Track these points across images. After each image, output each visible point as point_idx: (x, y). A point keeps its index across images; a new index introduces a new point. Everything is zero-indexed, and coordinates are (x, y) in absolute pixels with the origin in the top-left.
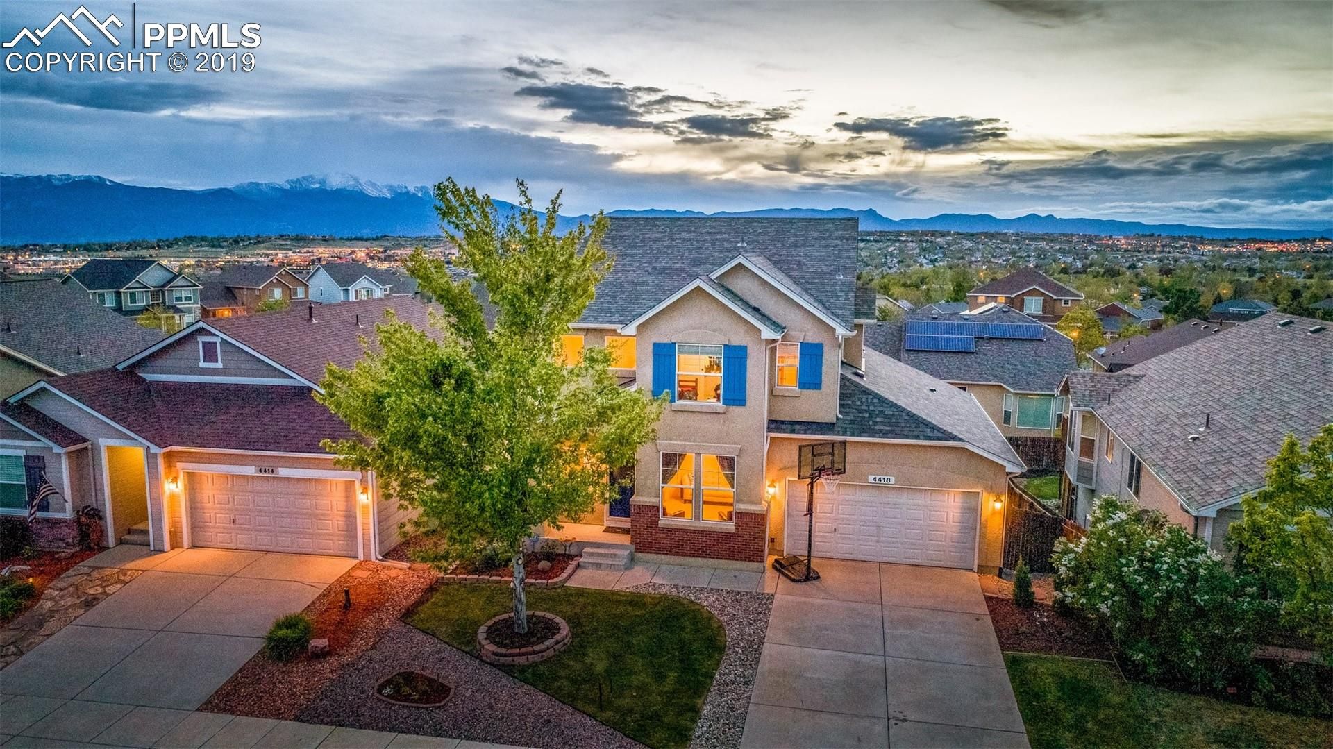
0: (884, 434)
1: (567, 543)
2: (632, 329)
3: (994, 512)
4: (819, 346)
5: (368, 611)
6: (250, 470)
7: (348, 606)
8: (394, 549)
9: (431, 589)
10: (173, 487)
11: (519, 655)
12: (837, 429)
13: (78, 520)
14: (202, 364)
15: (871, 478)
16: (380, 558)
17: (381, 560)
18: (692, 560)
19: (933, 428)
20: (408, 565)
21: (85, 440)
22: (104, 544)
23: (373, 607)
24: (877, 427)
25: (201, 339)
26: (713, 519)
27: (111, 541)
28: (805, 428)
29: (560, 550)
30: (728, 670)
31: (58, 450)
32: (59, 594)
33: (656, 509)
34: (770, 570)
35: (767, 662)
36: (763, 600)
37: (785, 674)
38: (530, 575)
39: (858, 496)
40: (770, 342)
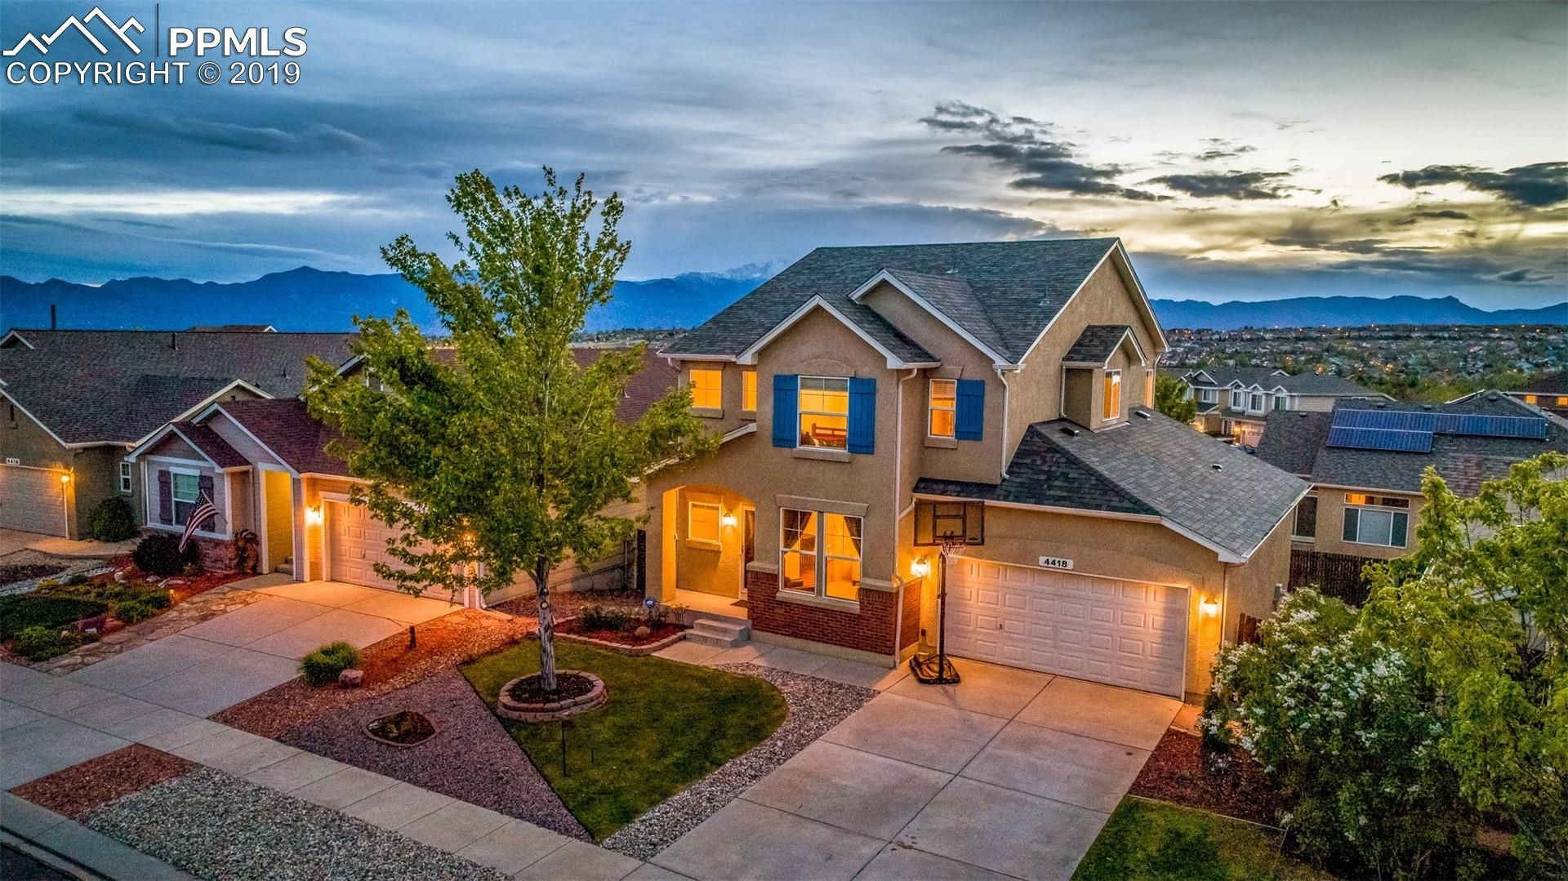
0: (1057, 501)
1: (680, 612)
2: (747, 358)
3: (1207, 619)
4: (980, 385)
5: (431, 653)
7: (413, 644)
8: (511, 602)
9: (513, 642)
10: (314, 517)
11: (527, 710)
12: (998, 492)
13: (235, 543)
15: (1042, 559)
16: (484, 606)
17: (485, 609)
18: (811, 645)
19: (1123, 497)
20: (510, 617)
21: (248, 463)
22: (259, 571)
23: (439, 649)
24: (1052, 492)
26: (842, 593)
27: (265, 568)
28: (959, 489)
29: (671, 619)
30: (746, 761)
31: (218, 470)
32: (187, 608)
33: (775, 577)
34: (904, 667)
35: (800, 759)
36: (861, 696)
37: (809, 775)
38: (623, 640)
39: (1029, 583)
40: (901, 373)
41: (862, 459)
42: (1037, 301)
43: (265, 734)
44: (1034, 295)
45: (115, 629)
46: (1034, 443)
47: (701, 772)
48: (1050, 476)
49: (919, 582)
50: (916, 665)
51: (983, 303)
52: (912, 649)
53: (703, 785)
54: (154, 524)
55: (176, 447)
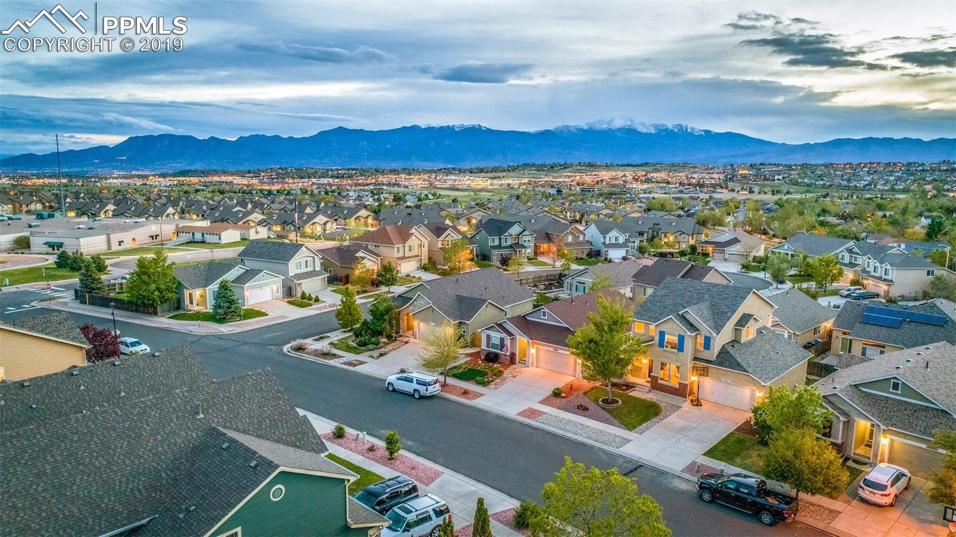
0: (727, 367)
1: (633, 383)
2: (654, 326)
3: (759, 397)
4: (710, 338)
5: (575, 390)
6: (552, 349)
7: (571, 388)
8: (585, 377)
9: (593, 389)
10: (533, 351)
11: (607, 405)
12: (713, 363)
13: (510, 355)
14: (542, 317)
15: (723, 379)
17: (581, 379)
18: (667, 394)
19: (742, 367)
20: (588, 381)
21: (514, 335)
22: (515, 363)
23: (577, 390)
24: (726, 365)
25: (542, 310)
26: (674, 383)
27: (517, 363)
28: (703, 361)
29: (630, 385)
30: (655, 419)
31: (508, 337)
32: (507, 373)
33: (658, 377)
34: (689, 401)
35: (666, 420)
36: (679, 407)
37: (669, 423)
38: (619, 390)
39: (720, 384)
40: (690, 336)
41: (680, 353)
42: (727, 313)
43: (553, 407)
44: (726, 310)
45: (495, 379)
46: (724, 351)
47: (646, 421)
48: (726, 360)
49: (693, 381)
50: (692, 401)
51: (713, 312)
52: (691, 397)
53: (648, 423)
54: (484, 347)
55: (493, 329)
